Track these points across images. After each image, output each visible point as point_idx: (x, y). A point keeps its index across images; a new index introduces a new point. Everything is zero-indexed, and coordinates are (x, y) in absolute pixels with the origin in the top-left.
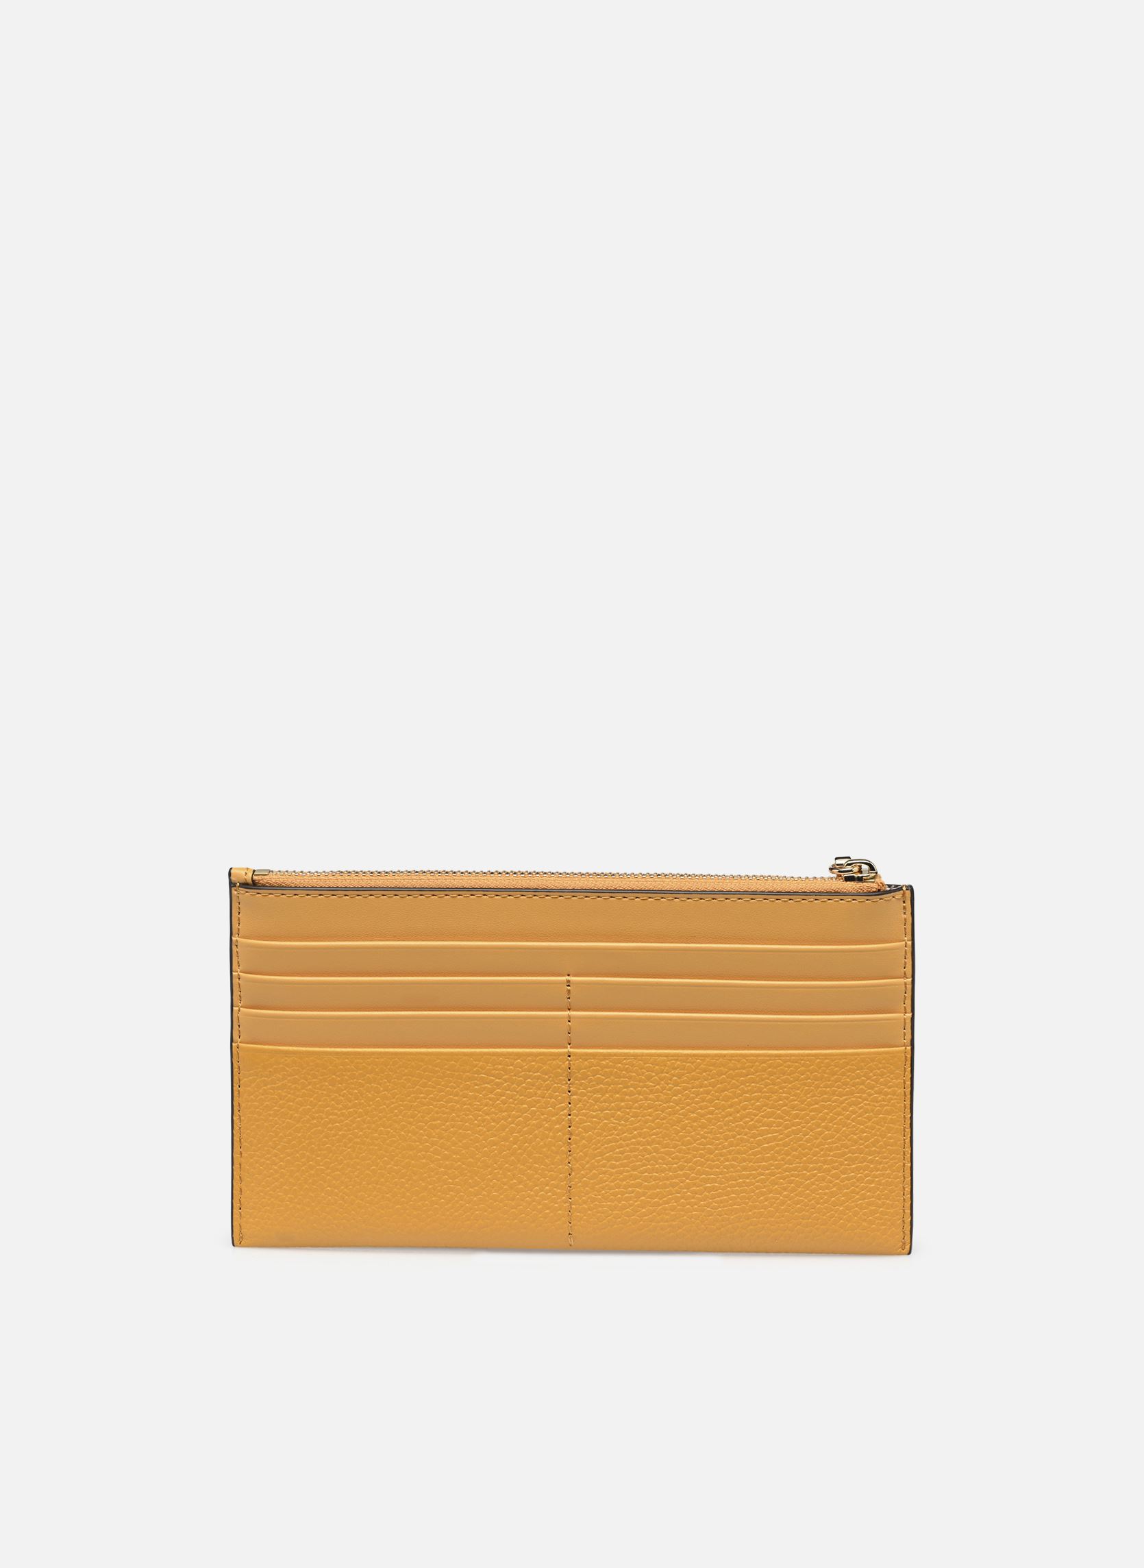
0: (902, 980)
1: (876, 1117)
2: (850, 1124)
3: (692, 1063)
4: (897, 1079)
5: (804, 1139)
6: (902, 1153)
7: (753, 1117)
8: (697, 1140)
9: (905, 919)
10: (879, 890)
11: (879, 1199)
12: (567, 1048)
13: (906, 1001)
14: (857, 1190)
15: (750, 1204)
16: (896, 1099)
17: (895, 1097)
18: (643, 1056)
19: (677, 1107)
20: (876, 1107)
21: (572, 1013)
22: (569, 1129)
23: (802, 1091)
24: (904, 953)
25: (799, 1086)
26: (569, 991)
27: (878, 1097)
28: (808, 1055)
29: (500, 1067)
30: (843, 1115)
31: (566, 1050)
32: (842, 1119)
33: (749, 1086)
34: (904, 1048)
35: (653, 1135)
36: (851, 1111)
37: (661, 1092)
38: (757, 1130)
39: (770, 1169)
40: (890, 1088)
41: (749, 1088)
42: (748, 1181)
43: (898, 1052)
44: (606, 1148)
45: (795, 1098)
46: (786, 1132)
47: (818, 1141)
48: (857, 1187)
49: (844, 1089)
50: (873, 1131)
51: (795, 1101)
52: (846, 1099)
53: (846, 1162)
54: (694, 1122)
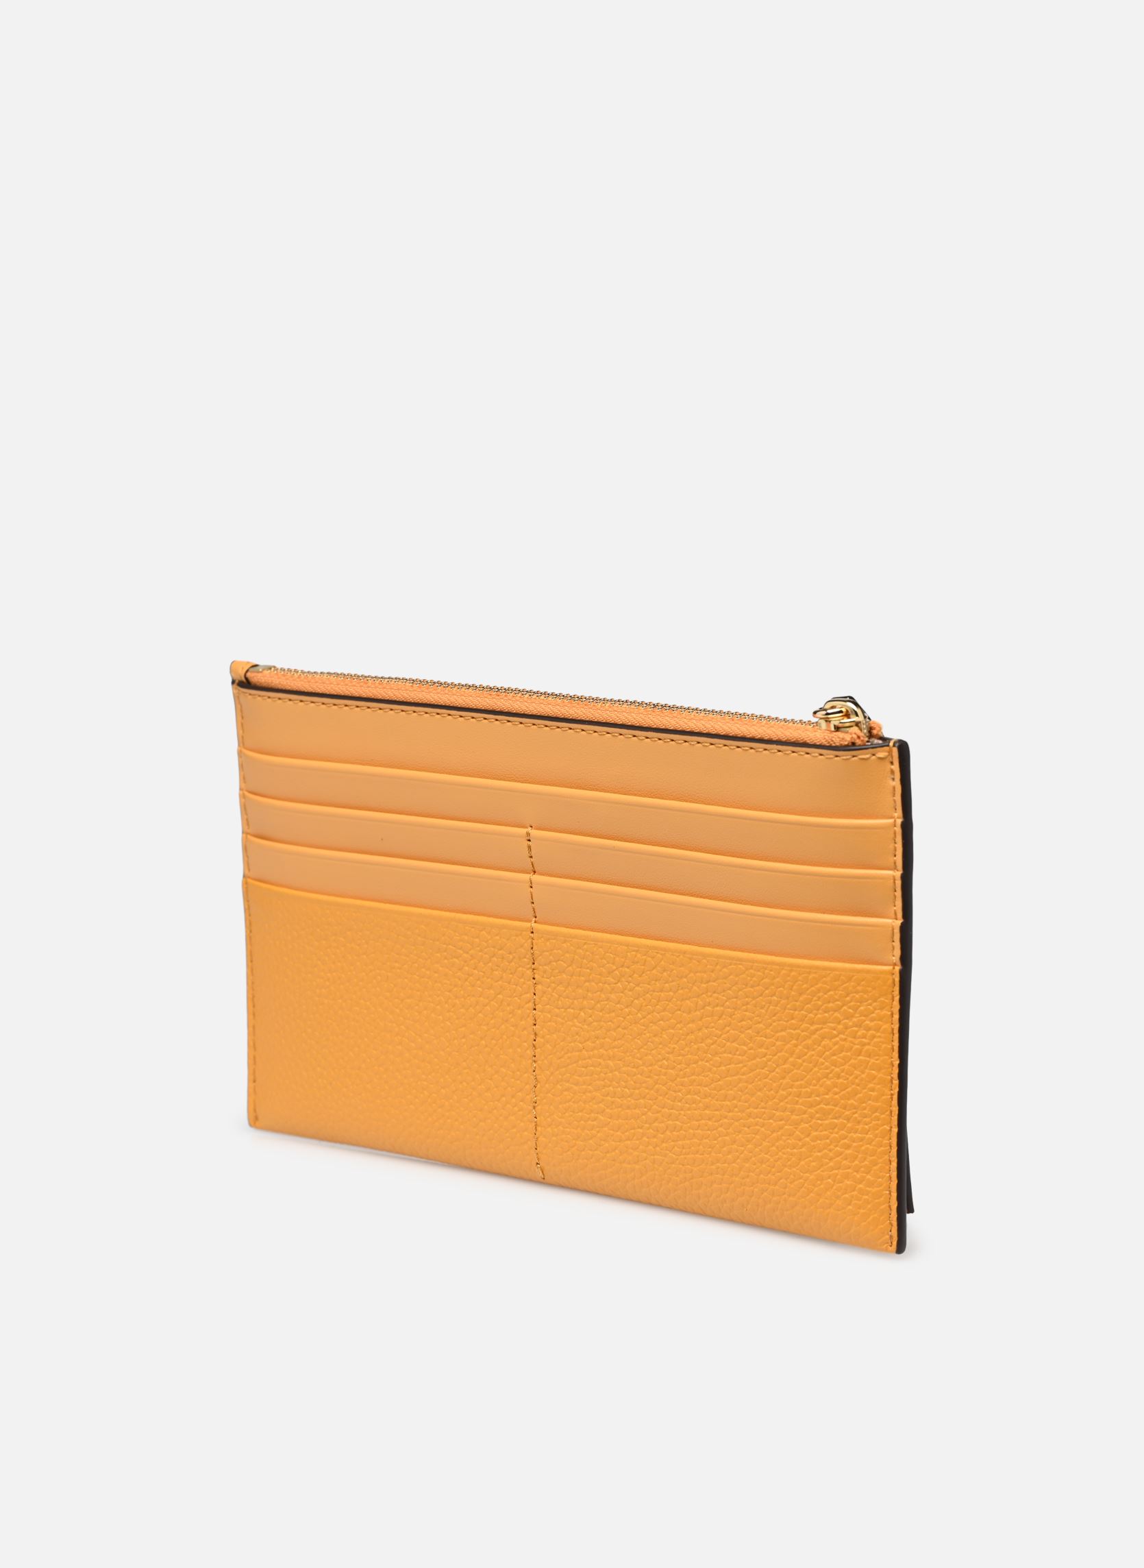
0: (890, 873)
1: (856, 1059)
2: (823, 1064)
3: (653, 958)
4: (881, 1009)
5: (770, 1076)
6: (888, 1113)
7: (716, 1038)
8: (659, 1061)
9: (894, 788)
10: (853, 744)
11: (857, 1172)
12: (530, 921)
13: (896, 902)
14: (831, 1154)
15: (713, 1154)
16: (880, 1037)
17: (879, 1034)
18: (602, 942)
19: (639, 1015)
20: (855, 1044)
21: (536, 878)
22: (534, 1027)
23: (767, 1011)
24: (893, 836)
25: (764, 1003)
26: (529, 847)
27: (857, 1032)
28: (773, 963)
29: (466, 938)
30: (814, 1050)
31: (528, 925)
32: (813, 1055)
33: (711, 996)
34: (891, 967)
35: (614, 1047)
36: (824, 1047)
37: (622, 992)
38: (720, 1057)
39: (733, 1111)
40: (872, 1020)
41: (711, 999)
42: (710, 1123)
43: (882, 972)
44: (569, 1058)
45: (760, 1020)
46: (750, 1063)
47: (785, 1081)
48: (830, 1150)
49: (816, 1015)
50: (851, 1078)
51: (759, 1023)
52: (817, 1030)
53: (817, 1115)
54: (655, 1036)
